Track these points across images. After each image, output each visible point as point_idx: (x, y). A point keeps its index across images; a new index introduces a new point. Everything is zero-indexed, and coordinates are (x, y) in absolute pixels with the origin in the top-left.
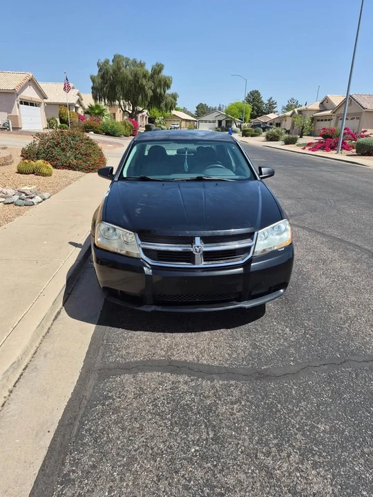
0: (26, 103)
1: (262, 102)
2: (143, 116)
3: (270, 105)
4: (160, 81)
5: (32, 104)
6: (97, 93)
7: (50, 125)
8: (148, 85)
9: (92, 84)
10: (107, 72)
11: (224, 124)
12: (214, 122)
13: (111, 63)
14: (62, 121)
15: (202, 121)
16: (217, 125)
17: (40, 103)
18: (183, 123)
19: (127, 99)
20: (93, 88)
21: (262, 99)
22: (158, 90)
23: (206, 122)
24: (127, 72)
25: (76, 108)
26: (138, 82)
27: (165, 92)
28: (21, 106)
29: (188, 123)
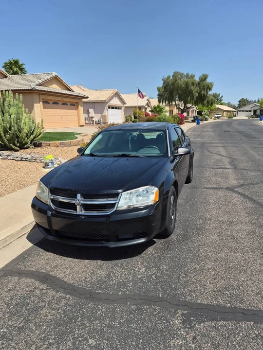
0: (113, 108)
2: (193, 110)
4: (204, 86)
5: (116, 108)
6: (161, 98)
7: (127, 120)
8: (195, 90)
9: (158, 93)
10: (168, 84)
11: (258, 112)
12: (250, 111)
13: (171, 78)
14: (135, 117)
15: (240, 111)
16: (252, 113)
17: (122, 107)
18: (225, 113)
19: (180, 100)
20: (159, 95)
22: (202, 93)
23: (243, 111)
24: (181, 82)
25: (146, 109)
26: (188, 88)
27: (207, 93)
28: (109, 109)
29: (229, 113)
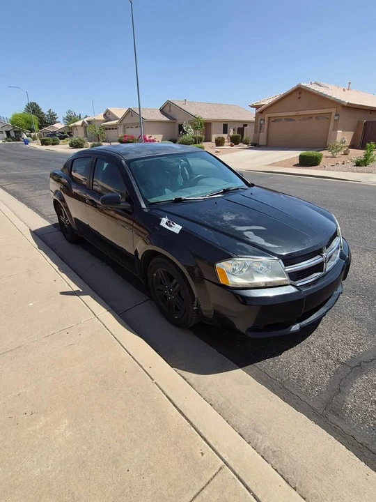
1: (42, 113)
3: (51, 116)
11: (12, 134)
12: (2, 133)
16: (5, 136)
21: (42, 111)
